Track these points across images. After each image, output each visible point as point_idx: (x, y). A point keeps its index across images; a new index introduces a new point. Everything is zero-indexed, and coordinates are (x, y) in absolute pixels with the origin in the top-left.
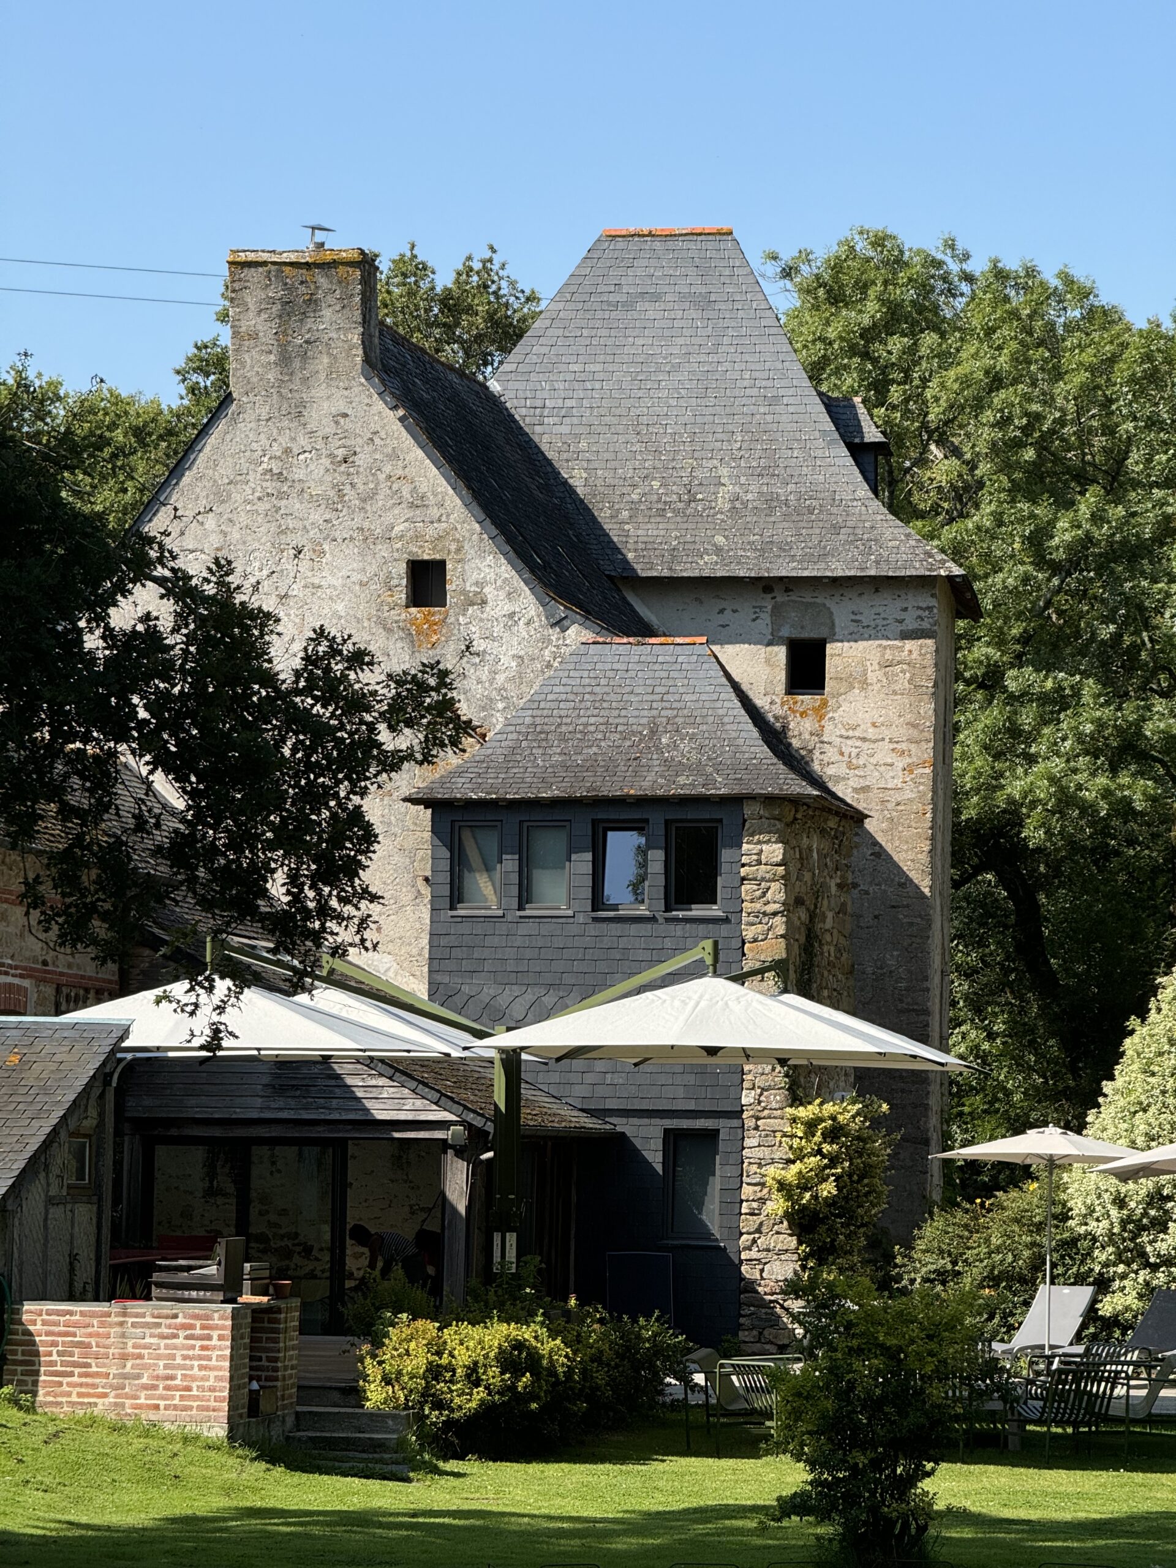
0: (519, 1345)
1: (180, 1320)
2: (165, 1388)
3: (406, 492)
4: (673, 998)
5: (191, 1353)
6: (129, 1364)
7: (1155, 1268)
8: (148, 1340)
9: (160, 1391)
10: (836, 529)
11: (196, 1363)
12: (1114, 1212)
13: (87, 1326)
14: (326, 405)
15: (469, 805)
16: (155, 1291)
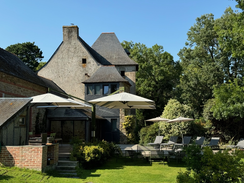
0: (96, 150)
1: (33, 149)
2: (30, 162)
3: (82, 51)
4: (119, 95)
5: (35, 155)
6: (23, 157)
7: (170, 134)
8: (27, 153)
9: (29, 162)
10: (125, 60)
11: (36, 157)
12: (165, 127)
13: (15, 150)
14: (73, 42)
15: (89, 83)
16: (29, 143)
